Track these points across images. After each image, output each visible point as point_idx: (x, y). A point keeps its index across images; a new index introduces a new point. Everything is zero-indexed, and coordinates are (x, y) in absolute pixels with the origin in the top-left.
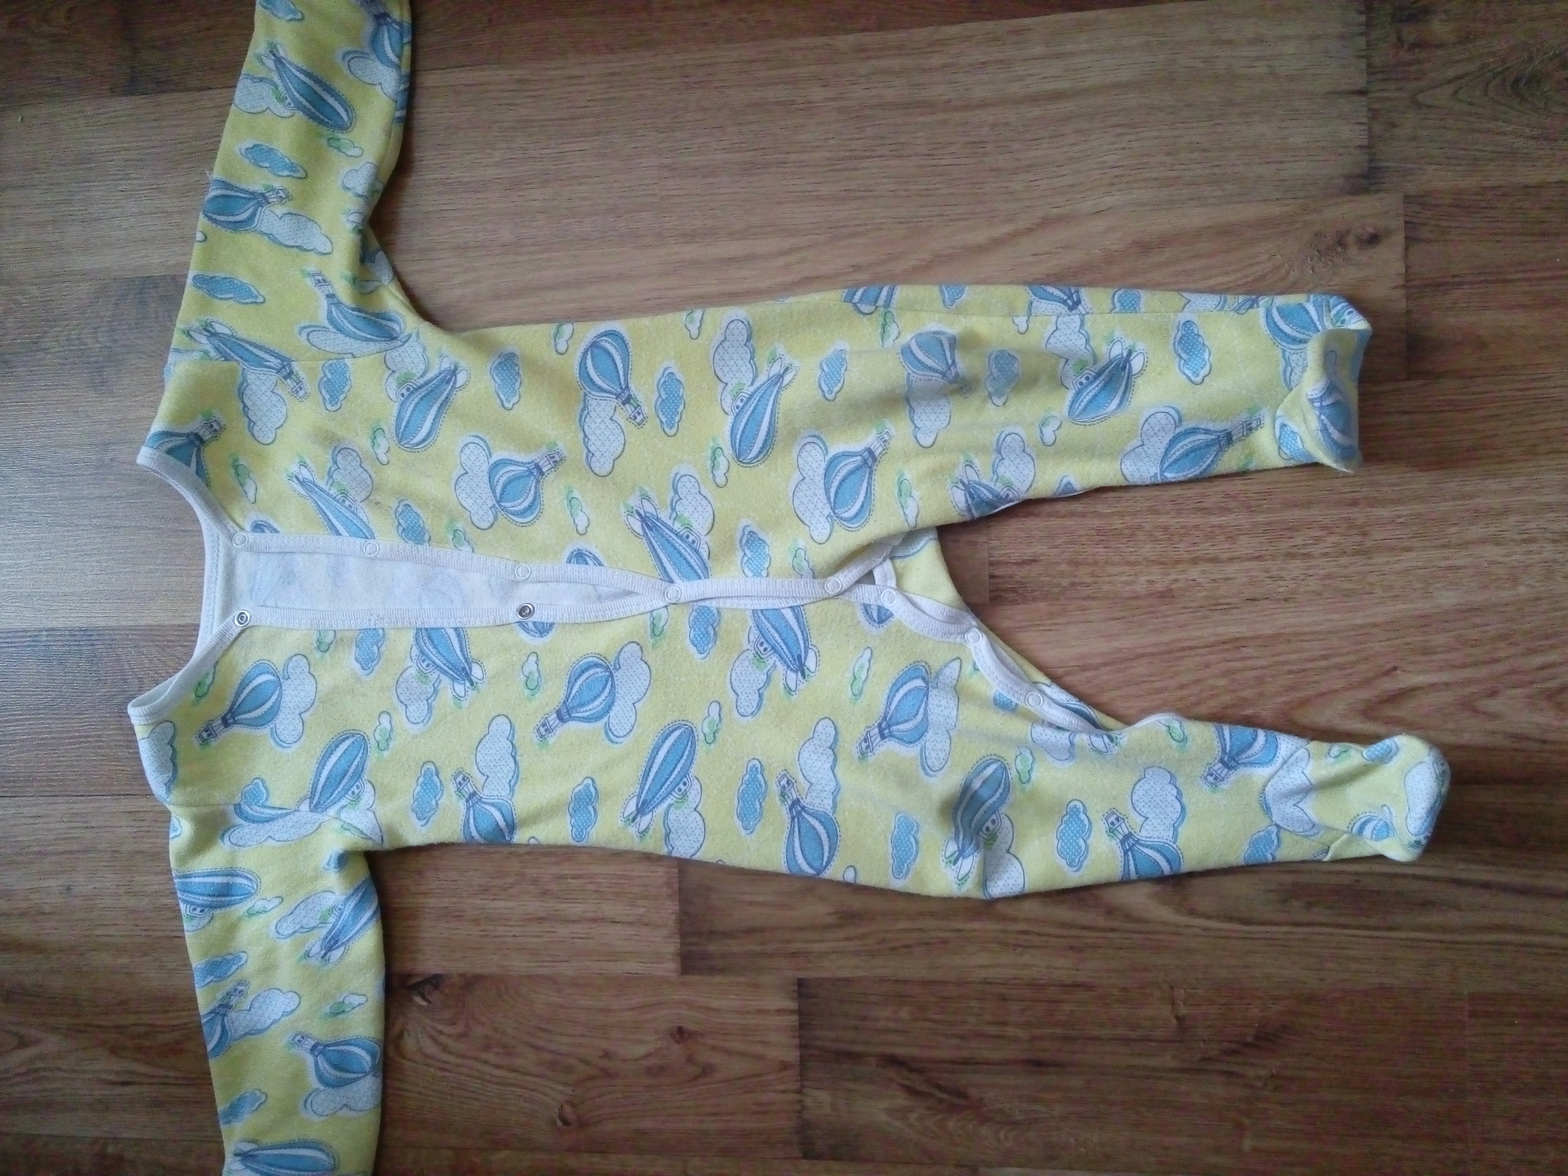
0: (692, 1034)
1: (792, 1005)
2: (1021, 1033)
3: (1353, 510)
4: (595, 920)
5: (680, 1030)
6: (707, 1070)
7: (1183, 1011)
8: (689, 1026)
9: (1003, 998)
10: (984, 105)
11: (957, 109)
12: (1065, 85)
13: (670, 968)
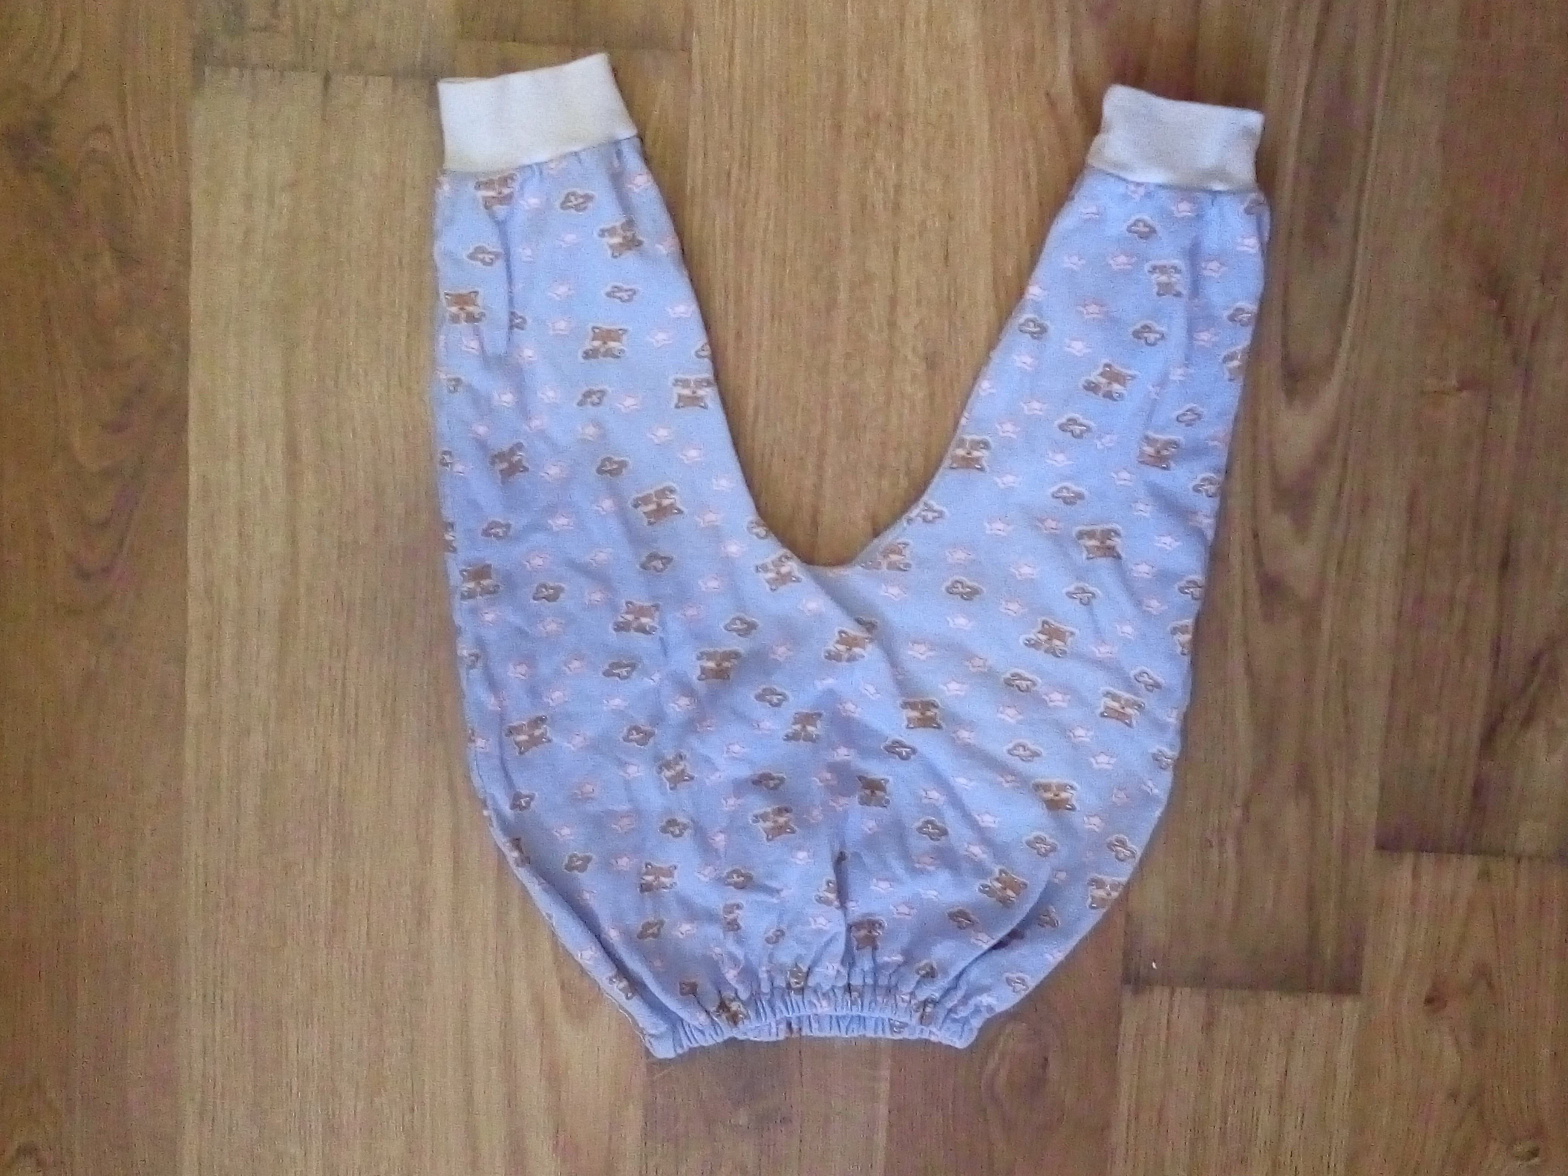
0: (1435, 988)
1: (1409, 859)
2: (1467, 580)
3: (846, 130)
4: (1282, 1097)
5: (1429, 1001)
6: (1482, 972)
7: (1453, 382)
8: (1425, 989)
9: (1420, 600)
10: (293, 539)
11: (295, 573)
12: (279, 437)
13: (1349, 1007)
